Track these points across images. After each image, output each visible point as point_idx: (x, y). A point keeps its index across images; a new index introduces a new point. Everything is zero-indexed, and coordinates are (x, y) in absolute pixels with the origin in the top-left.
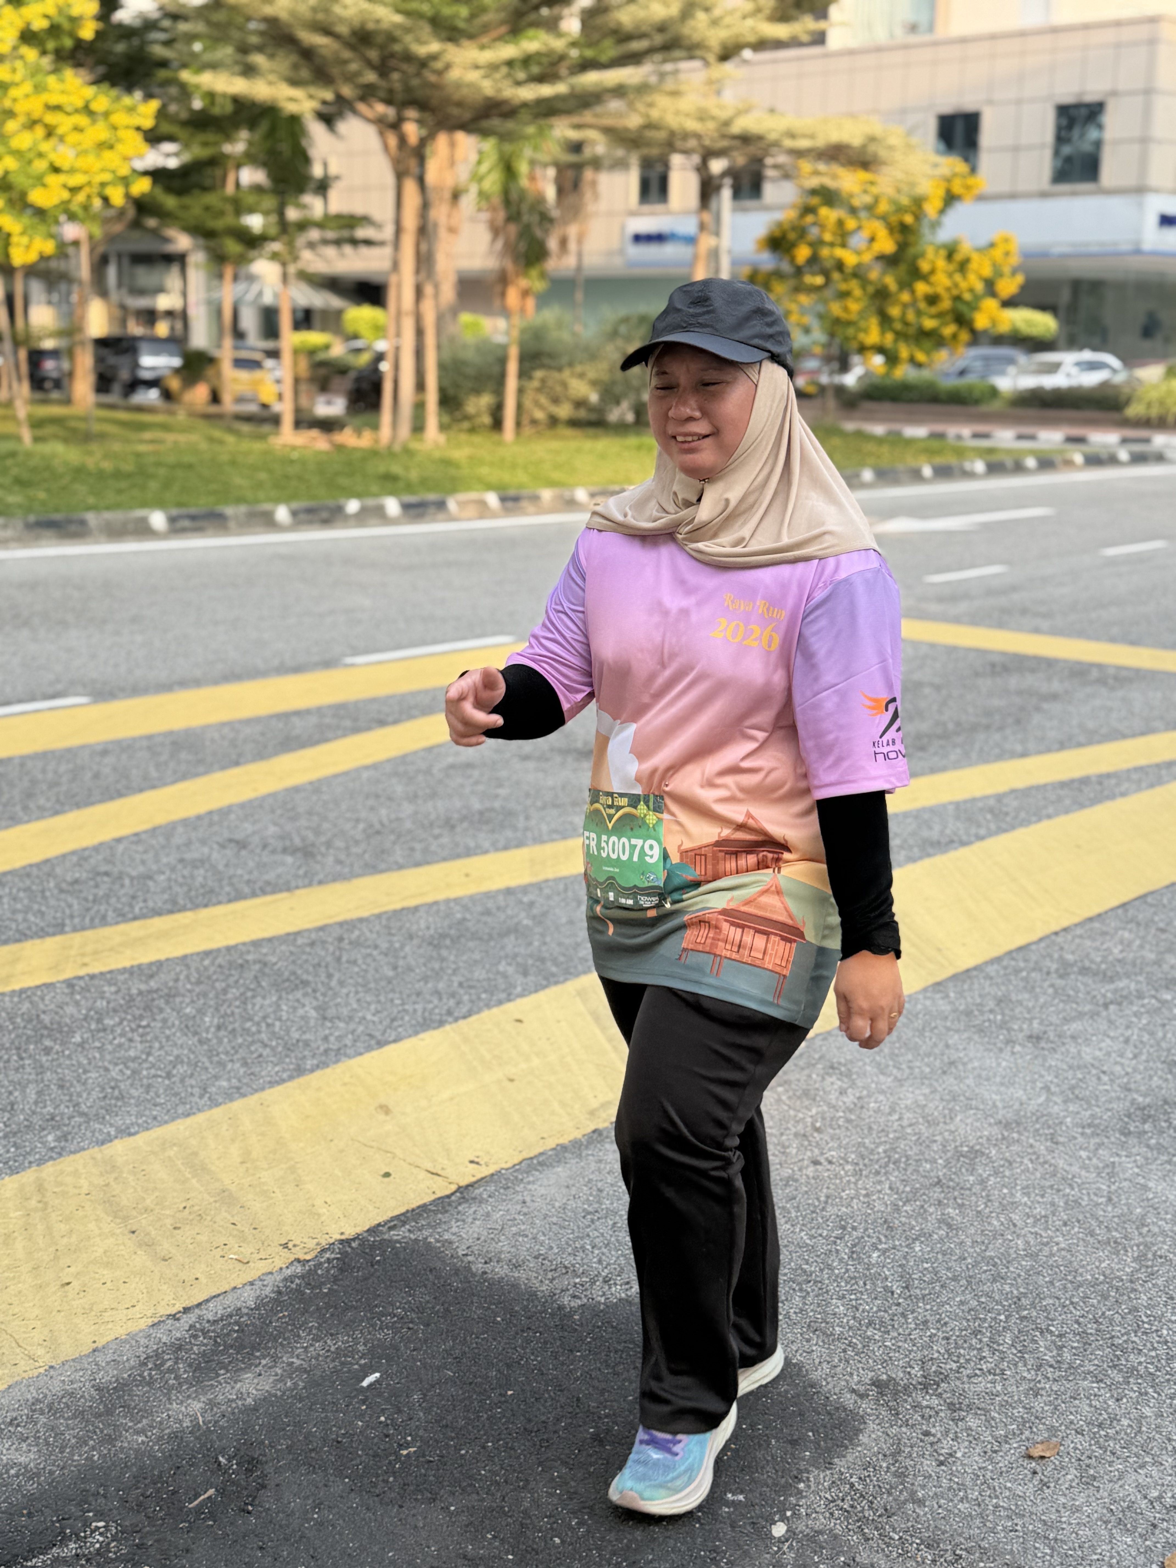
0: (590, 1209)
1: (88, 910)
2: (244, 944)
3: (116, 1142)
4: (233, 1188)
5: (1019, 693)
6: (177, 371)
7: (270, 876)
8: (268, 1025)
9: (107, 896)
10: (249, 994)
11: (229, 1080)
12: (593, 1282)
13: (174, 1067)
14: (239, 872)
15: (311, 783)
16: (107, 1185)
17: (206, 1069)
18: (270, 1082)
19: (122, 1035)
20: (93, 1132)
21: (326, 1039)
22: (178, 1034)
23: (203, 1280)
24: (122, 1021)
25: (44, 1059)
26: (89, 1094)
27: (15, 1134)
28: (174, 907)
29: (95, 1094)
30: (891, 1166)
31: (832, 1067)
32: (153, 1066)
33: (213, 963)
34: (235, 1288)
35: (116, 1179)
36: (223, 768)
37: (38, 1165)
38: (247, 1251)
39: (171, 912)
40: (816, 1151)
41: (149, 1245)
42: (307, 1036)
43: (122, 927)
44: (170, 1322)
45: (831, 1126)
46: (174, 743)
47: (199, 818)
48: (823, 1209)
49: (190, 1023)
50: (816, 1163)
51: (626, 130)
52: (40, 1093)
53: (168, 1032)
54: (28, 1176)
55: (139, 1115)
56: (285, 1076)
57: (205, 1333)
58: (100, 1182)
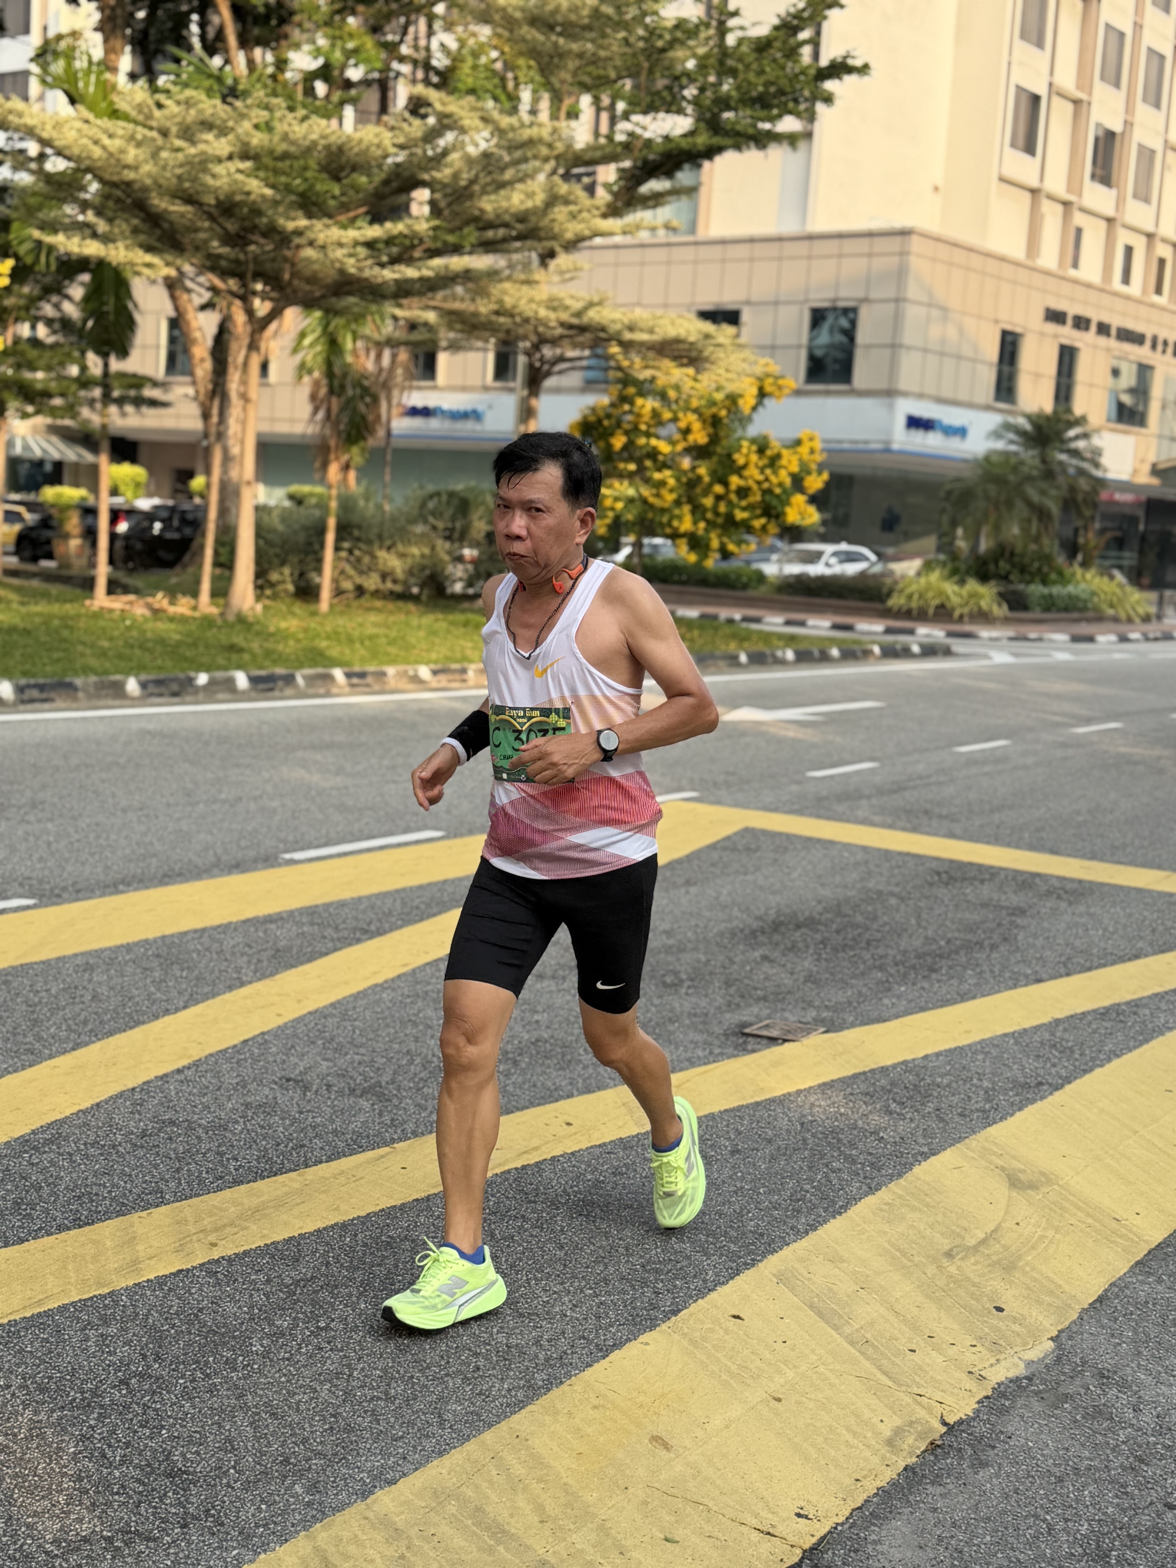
1: (178, 1170)
2: (375, 1214)
3: (379, 1493)
4: (549, 1558)
5: (984, 905)
7: (356, 1127)
11: (458, 1401)
14: (319, 1120)
15: (333, 1005)
16: (402, 1557)
18: (508, 1405)
19: (306, 1341)
20: (345, 1479)
21: (537, 1343)
24: (295, 1321)
25: (234, 1376)
26: (311, 1426)
27: (254, 1484)
32: (364, 1384)
33: (355, 1240)
35: (408, 1548)
36: (230, 988)
37: (305, 1529)
39: (272, 1173)
43: (227, 1193)
46: (158, 956)
47: (235, 1050)
51: (475, 315)
52: (254, 1425)
54: (303, 1546)
55: (385, 1454)
56: (520, 1395)
58: (390, 1551)
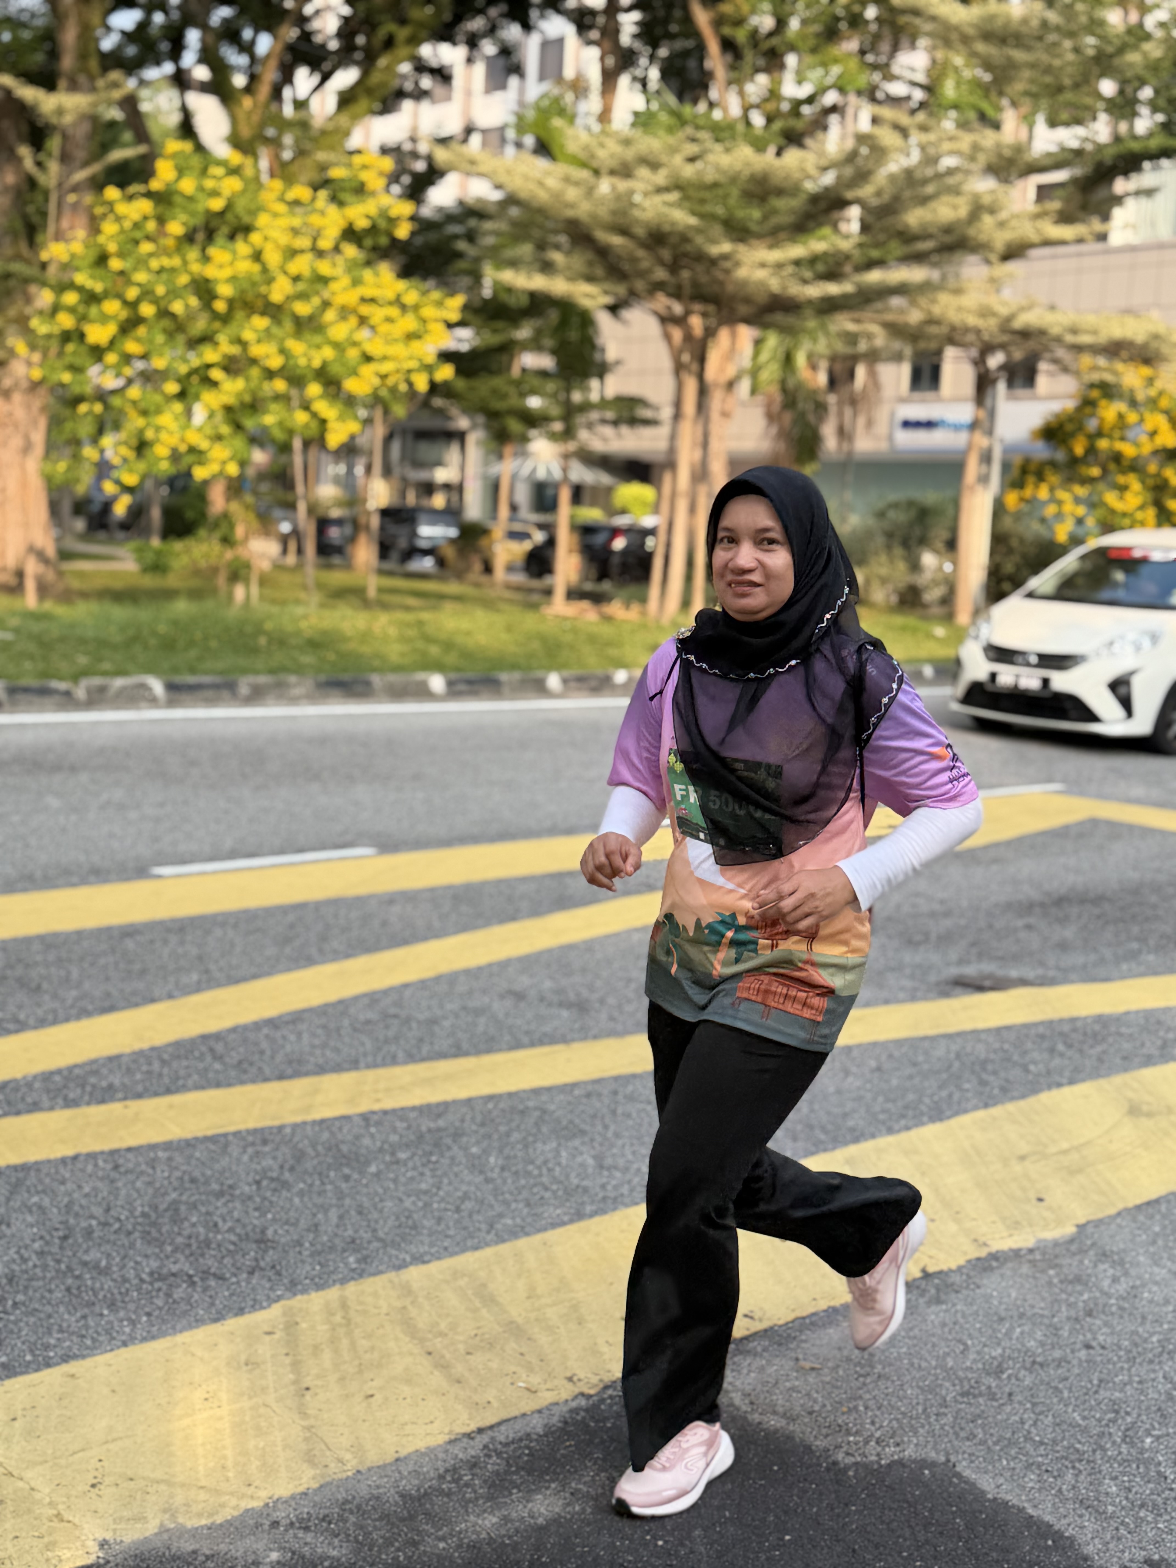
0: (862, 1372)
1: (379, 1049)
2: (524, 1091)
3: (412, 1268)
4: (520, 1320)
6: (452, 541)
7: (547, 1028)
8: (549, 1170)
9: (396, 1038)
10: (531, 1139)
11: (513, 1218)
12: (867, 1442)
13: (463, 1202)
14: (519, 1022)
15: (585, 942)
16: (404, 1308)
17: (491, 1206)
18: (552, 1224)
19: (414, 1168)
20: (390, 1257)
21: (603, 1187)
22: (466, 1172)
23: (495, 1404)
24: (414, 1155)
25: (344, 1186)
26: (385, 1221)
27: (319, 1253)
28: (458, 1052)
29: (391, 1222)
30: (1165, 1356)
31: (1104, 1254)
32: (442, 1200)
33: (495, 1107)
34: (524, 1415)
35: (412, 1303)
36: (502, 922)
37: (342, 1284)
38: (535, 1380)
39: (456, 1056)
40: (1089, 1336)
41: (443, 1366)
42: (585, 1183)
43: (411, 1067)
44: (465, 1440)
45: (1104, 1312)
46: (455, 897)
47: (480, 969)
48: (1096, 1392)
49: (476, 1162)
50: (1088, 1347)
51: (906, 325)
52: (341, 1217)
53: (456, 1169)
54: (333, 1293)
55: (432, 1245)
56: (566, 1218)
57: (499, 1454)
58: (398, 1304)
